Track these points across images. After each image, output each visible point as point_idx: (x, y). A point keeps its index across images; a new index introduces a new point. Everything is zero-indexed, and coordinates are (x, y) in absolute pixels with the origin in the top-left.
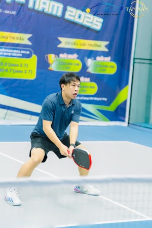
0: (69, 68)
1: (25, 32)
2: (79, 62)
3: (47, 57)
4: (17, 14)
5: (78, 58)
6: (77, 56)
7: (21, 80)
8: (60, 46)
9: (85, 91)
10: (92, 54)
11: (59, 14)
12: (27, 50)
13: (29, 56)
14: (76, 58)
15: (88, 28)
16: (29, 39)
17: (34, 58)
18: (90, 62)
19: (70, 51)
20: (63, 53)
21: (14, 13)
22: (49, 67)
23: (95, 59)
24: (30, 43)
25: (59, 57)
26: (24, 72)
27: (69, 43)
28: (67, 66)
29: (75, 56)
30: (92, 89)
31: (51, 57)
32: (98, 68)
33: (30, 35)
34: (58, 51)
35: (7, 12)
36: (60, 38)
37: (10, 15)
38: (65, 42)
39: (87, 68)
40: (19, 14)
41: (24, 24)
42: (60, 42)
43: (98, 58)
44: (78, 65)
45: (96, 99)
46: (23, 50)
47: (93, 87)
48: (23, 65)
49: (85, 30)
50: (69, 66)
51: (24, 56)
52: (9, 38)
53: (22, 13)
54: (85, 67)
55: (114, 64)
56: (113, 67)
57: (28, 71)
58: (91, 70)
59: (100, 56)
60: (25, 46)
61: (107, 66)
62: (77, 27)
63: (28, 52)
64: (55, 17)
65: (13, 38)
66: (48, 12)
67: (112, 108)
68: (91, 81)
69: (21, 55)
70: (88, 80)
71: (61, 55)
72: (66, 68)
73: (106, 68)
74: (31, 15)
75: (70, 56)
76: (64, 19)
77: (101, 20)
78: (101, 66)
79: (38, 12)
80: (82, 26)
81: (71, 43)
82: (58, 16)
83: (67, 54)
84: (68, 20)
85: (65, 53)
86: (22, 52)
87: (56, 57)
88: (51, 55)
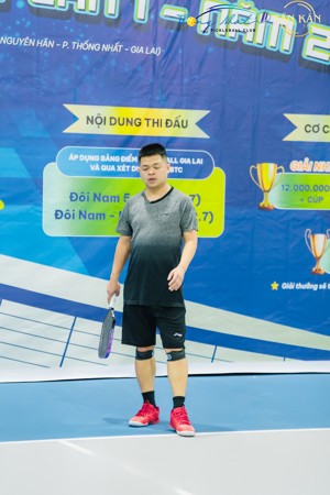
0: (321, 199)
1: (190, 106)
3: (255, 171)
4: (165, 55)
8: (291, 137)
11: (286, 46)
12: (196, 156)
13: (201, 173)
16: (201, 124)
17: (218, 176)
19: (320, 152)
20: (301, 159)
21: (157, 51)
22: (262, 200)
24: (202, 135)
25: (288, 170)
27: (315, 128)
28: (313, 194)
31: (267, 173)
33: (204, 113)
34: (285, 155)
35: (137, 50)
36: (289, 116)
37: (145, 59)
38: (305, 127)
40: (170, 55)
41: (186, 80)
42: (292, 127)
46: (186, 156)
50: (319, 194)
51: (189, 173)
52: (144, 123)
53: (180, 51)
60: (191, 143)
63: (200, 161)
64: (276, 55)
65: (157, 123)
66: (255, 44)
69: (179, 170)
71: (295, 165)
72: (310, 200)
74: (206, 53)
75: (321, 166)
76: (302, 61)
79: (226, 44)
81: (321, 127)
82: (282, 51)
83: (313, 159)
84: (311, 62)
85: (307, 159)
86: (183, 161)
87: (279, 171)
88: (265, 165)
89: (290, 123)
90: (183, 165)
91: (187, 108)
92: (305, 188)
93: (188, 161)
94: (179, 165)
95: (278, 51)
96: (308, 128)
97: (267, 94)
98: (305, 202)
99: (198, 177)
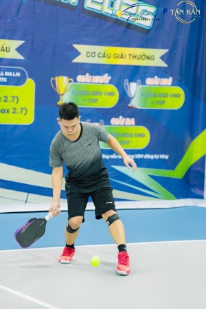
0: (96, 100)
1: (12, 37)
2: (113, 88)
3: (54, 82)
5: (110, 82)
6: (110, 78)
7: (6, 126)
8: (77, 60)
9: (128, 142)
10: (138, 73)
12: (15, 71)
13: (19, 82)
14: (108, 82)
15: (129, 26)
16: (19, 50)
17: (30, 84)
18: (134, 88)
19: (96, 70)
20: (84, 74)
22: (58, 100)
23: (144, 83)
24: (19, 57)
25: (75, 81)
26: (11, 111)
27: (93, 54)
28: (91, 97)
29: (106, 78)
30: (140, 139)
31: (62, 83)
32: (150, 100)
33: (19, 43)
34: (74, 71)
36: (76, 46)
38: (86, 53)
39: (129, 100)
41: (8, 21)
42: (77, 53)
43: (149, 81)
44: (111, 94)
45: (147, 156)
46: (9, 70)
47: (142, 135)
48: (10, 99)
49: (122, 28)
50: (96, 97)
51: (11, 81)
54: (124, 98)
55: (180, 91)
56: (177, 96)
57: (18, 110)
58: (135, 103)
59: (153, 76)
60: (12, 62)
61: (166, 95)
62: (108, 24)
63: (18, 74)
64: (67, 6)
67: (179, 173)
68: (137, 123)
69: (5, 80)
70: (132, 121)
71: (80, 78)
72: (90, 101)
73: (165, 99)
74: (21, 3)
75: (97, 79)
76: (84, 10)
77: (152, 9)
78: (155, 95)
80: (118, 22)
81: (97, 53)
82: (71, 3)
83: (91, 74)
84: (90, 11)
85: (87, 74)
86: (7, 74)
87: (70, 82)
88: (60, 78)
89: (76, 51)
90: (7, 77)
91: (9, 39)
92: (87, 93)
93: (10, 74)
94: (4, 76)
95: (69, 3)
96: (88, 54)
97: (62, 31)
98: (87, 102)
99: (17, 84)
